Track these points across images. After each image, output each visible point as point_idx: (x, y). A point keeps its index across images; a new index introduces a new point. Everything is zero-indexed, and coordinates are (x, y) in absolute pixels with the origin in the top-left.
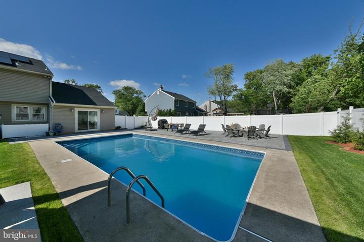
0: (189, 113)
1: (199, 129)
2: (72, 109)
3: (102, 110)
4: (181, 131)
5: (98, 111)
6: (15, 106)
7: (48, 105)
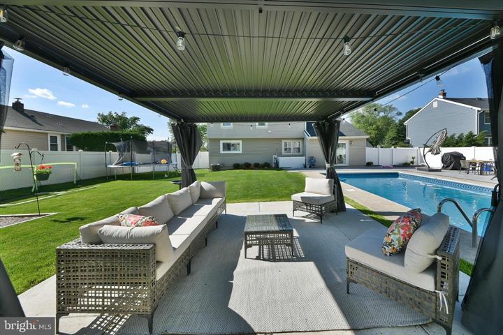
3: (351, 142)
5: (347, 142)
6: (283, 142)
7: (303, 139)
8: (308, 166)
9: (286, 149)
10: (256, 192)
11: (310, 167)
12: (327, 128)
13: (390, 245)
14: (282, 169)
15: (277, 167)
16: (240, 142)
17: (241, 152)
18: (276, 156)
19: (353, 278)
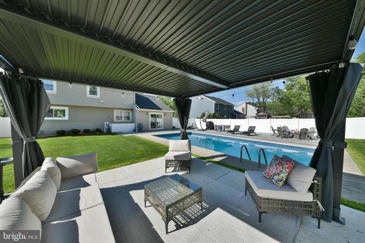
0: (227, 115)
1: (249, 130)
2: (147, 113)
3: (165, 114)
4: (232, 132)
5: (162, 114)
6: (115, 111)
7: (132, 110)
8: (137, 130)
9: (117, 117)
10: (108, 157)
11: (139, 131)
12: (182, 103)
13: (282, 180)
14: (114, 134)
15: (109, 132)
16: (67, 109)
17: (67, 119)
18: (108, 123)
19: (262, 210)
